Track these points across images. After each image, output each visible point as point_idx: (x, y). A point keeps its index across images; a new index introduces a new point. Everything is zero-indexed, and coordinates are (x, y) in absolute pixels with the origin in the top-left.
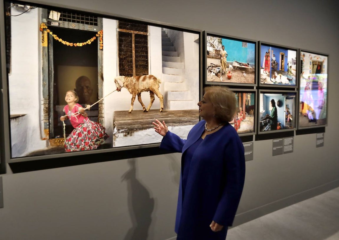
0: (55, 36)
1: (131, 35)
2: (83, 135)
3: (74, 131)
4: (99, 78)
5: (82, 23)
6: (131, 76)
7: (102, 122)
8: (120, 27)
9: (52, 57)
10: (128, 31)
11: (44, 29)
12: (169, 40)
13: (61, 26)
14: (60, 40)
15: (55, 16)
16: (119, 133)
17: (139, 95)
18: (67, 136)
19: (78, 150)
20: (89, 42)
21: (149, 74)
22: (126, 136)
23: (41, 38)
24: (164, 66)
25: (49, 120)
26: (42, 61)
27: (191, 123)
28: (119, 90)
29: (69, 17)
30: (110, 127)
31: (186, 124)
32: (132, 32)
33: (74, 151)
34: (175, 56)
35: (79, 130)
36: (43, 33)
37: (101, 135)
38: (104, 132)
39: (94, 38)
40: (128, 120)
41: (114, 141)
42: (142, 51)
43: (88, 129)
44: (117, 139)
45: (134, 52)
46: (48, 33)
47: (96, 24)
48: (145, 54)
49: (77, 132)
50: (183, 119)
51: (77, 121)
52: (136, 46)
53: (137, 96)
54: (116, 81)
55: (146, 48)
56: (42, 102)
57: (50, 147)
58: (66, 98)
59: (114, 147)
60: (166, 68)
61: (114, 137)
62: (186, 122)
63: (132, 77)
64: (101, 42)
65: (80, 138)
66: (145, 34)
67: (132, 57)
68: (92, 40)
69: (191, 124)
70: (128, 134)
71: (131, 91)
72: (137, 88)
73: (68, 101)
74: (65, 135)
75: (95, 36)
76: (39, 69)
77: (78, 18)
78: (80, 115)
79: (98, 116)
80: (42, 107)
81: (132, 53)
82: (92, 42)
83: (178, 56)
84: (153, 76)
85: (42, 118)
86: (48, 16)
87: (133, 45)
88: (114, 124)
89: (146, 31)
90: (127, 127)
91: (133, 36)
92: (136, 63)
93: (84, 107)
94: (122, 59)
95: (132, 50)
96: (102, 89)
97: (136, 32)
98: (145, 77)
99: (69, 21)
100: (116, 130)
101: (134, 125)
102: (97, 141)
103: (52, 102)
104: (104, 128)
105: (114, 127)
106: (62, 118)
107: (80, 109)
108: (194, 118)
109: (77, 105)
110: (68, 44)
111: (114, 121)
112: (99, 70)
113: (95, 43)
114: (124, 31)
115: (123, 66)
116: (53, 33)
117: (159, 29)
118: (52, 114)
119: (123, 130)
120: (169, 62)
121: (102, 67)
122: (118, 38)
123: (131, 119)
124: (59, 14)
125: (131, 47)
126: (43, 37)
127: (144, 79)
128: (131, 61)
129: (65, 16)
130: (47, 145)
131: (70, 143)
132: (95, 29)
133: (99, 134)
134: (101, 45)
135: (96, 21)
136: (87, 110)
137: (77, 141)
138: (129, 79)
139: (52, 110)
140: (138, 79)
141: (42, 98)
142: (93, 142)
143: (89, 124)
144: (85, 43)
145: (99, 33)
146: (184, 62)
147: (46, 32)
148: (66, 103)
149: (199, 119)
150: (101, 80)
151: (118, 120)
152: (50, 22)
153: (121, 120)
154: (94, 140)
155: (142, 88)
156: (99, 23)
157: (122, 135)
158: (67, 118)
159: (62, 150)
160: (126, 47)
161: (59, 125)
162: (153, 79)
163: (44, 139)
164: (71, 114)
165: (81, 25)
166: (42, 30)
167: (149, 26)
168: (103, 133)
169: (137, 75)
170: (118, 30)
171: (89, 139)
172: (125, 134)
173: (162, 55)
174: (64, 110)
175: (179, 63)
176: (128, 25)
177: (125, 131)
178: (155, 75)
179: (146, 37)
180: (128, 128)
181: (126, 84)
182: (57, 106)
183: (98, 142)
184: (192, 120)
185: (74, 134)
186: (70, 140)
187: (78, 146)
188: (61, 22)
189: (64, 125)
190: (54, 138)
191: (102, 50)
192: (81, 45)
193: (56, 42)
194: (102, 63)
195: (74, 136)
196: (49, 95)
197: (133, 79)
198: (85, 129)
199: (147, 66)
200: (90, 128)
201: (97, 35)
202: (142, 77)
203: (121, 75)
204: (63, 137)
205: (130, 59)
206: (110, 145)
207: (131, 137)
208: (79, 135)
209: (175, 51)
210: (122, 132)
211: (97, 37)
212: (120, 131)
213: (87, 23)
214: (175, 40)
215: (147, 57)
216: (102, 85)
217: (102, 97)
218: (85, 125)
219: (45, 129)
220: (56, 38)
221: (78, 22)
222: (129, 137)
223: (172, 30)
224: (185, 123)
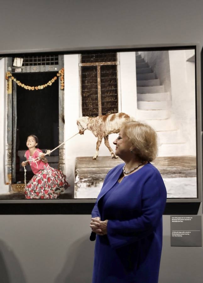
0: (18, 82)
1: (95, 68)
2: (43, 182)
3: (34, 177)
4: (60, 120)
5: (43, 64)
6: (97, 115)
7: (62, 169)
8: (83, 61)
9: (15, 103)
10: (92, 64)
11: (9, 77)
12: (147, 65)
13: (24, 71)
14: (23, 85)
15: (18, 62)
16: (81, 182)
17: (106, 138)
18: (27, 183)
19: (37, 198)
20: (50, 83)
21: (120, 111)
22: (89, 186)
23: (7, 86)
24: (139, 100)
25: (12, 165)
26: (7, 108)
27: (183, 175)
28: (82, 133)
29: (31, 61)
30: (71, 175)
31: (174, 175)
32: (97, 64)
33: (33, 199)
34: (156, 85)
35: (39, 176)
36: (8, 81)
37: (62, 183)
38: (65, 180)
39: (55, 78)
40: (92, 167)
41: (75, 191)
42: (109, 85)
43: (47, 176)
44: (79, 189)
45: (99, 87)
46: (13, 81)
47: (57, 63)
48: (113, 88)
49: (37, 179)
50: (168, 169)
51: (37, 167)
52: (102, 81)
53: (103, 139)
54: (78, 123)
55: (116, 80)
56: (7, 148)
57: (12, 192)
58: (27, 143)
59: (75, 198)
60: (142, 103)
61: (75, 187)
62: (174, 173)
63: (98, 117)
64: (63, 82)
65: (40, 185)
66: (113, 63)
67: (97, 93)
68: (53, 80)
69: (182, 177)
70: (93, 184)
71: (96, 133)
72: (103, 129)
73: (29, 146)
74: (25, 181)
75: (56, 76)
76: (5, 116)
77: (39, 60)
78: (41, 160)
79: (58, 163)
80: (7, 152)
81: (97, 88)
82: (53, 83)
83: (161, 84)
84: (124, 114)
85: (6, 163)
86: (13, 64)
87: (99, 80)
88: (76, 172)
89: (115, 59)
90: (91, 175)
91: (99, 68)
92: (102, 100)
93: (44, 152)
94: (85, 97)
95: (97, 86)
96: (63, 133)
97: (102, 64)
98: (114, 115)
99: (31, 65)
100: (77, 179)
101: (100, 173)
102: (57, 189)
103: (15, 147)
104: (65, 176)
105: (76, 176)
106: (24, 163)
107: (41, 154)
108: (187, 168)
109: (37, 151)
110: (30, 88)
111: (76, 168)
112: (60, 112)
113: (56, 84)
114: (88, 64)
115: (86, 105)
116: (17, 80)
117: (133, 55)
118: (15, 159)
119: (86, 179)
120: (147, 95)
121: (63, 108)
122: (80, 74)
123: (96, 166)
124: (22, 60)
125: (97, 82)
126: (8, 85)
127: (112, 119)
128: (97, 99)
129: (27, 61)
130: (10, 191)
131: (30, 189)
132: (56, 69)
133: (59, 182)
134: (62, 84)
135: (57, 59)
136: (47, 155)
137: (37, 188)
138: (94, 119)
139: (15, 155)
140: (104, 119)
141: (7, 144)
142: (52, 190)
143: (49, 171)
144: (46, 85)
145: (60, 72)
146: (170, 91)
147: (10, 80)
148: (27, 149)
149: (196, 170)
150: (62, 123)
151: (80, 168)
152: (14, 69)
153: (84, 168)
154: (54, 189)
155: (110, 130)
156: (60, 62)
157: (85, 185)
158: (28, 163)
159: (22, 196)
160: (90, 83)
161: (21, 170)
162: (125, 117)
163: (7, 184)
164: (32, 160)
165: (42, 66)
166: (7, 78)
167: (118, 53)
168: (63, 181)
169: (103, 114)
170: (81, 65)
171: (49, 187)
172: (88, 184)
173: (137, 86)
174: (25, 156)
175: (161, 93)
176: (92, 57)
177: (88, 180)
178: (127, 113)
179: (114, 68)
180: (93, 178)
181: (90, 125)
182: (19, 152)
183: (58, 191)
184: (185, 170)
185: (34, 181)
186: (29, 187)
187: (38, 194)
188: (23, 67)
189: (25, 170)
190: (15, 183)
191: (63, 90)
192: (41, 87)
193: (19, 88)
194: (63, 104)
195: (35, 183)
196: (13, 141)
197: (99, 119)
198: (45, 176)
199: (117, 102)
200: (50, 175)
201: (58, 75)
202: (110, 116)
203: (84, 115)
204: (24, 183)
205: (94, 96)
206: (70, 196)
207: (96, 188)
208: (39, 182)
209: (156, 78)
210: (85, 182)
211: (58, 77)
212: (83, 180)
213: (48, 64)
214: (155, 64)
215: (116, 91)
216: (63, 128)
217: (63, 141)
218: (45, 172)
219: (8, 174)
220: (19, 84)
221: (39, 64)
222: (93, 188)
223: (151, 52)
224: (172, 174)
